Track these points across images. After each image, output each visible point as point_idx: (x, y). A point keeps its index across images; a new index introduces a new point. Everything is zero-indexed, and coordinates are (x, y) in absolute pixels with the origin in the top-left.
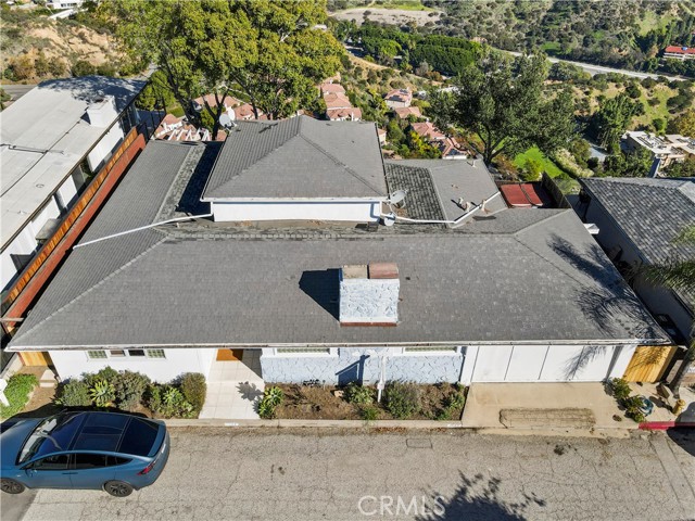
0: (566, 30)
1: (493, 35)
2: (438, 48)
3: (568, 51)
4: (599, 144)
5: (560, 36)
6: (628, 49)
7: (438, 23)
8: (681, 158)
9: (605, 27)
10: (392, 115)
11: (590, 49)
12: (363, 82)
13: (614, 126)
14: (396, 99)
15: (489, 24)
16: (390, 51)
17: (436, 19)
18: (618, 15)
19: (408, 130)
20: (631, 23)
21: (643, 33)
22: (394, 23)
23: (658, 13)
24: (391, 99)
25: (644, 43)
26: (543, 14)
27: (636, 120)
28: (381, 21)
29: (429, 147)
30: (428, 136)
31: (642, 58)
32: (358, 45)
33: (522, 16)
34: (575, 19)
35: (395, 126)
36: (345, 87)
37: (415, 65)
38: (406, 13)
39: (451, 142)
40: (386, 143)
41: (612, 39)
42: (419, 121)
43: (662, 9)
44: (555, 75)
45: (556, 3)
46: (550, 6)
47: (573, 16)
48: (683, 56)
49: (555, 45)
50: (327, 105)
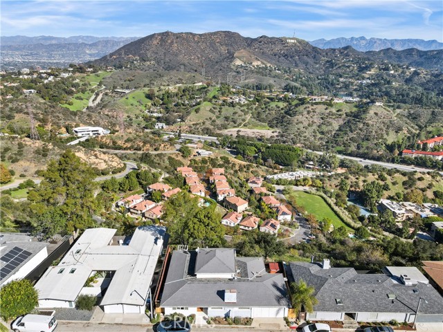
0: (347, 140)
1: (307, 143)
2: (277, 151)
3: (349, 152)
4: (366, 207)
5: (344, 144)
6: (382, 151)
7: (277, 136)
8: (411, 215)
9: (367, 140)
10: (251, 191)
11: (361, 151)
12: (236, 171)
13: (372, 197)
14: (254, 182)
15: (305, 137)
16: (251, 152)
17: (276, 134)
18: (374, 133)
19: (260, 200)
20: (382, 137)
21: (389, 142)
22: (254, 136)
23: (396, 132)
24: (251, 182)
25: (390, 148)
26: (334, 132)
27: (386, 193)
28: (247, 135)
29: (271, 210)
30: (271, 204)
31: (390, 156)
32: (234, 148)
33: (322, 133)
34: (351, 135)
35: (253, 198)
36: (227, 177)
37: (265, 160)
38: (259, 131)
39: (283, 208)
40: (248, 208)
41: (372, 146)
42: (266, 195)
43: (398, 130)
44: (342, 165)
45: (340, 126)
46: (337, 128)
47: (350, 134)
48: (413, 155)
49: (342, 148)
50: (217, 187)
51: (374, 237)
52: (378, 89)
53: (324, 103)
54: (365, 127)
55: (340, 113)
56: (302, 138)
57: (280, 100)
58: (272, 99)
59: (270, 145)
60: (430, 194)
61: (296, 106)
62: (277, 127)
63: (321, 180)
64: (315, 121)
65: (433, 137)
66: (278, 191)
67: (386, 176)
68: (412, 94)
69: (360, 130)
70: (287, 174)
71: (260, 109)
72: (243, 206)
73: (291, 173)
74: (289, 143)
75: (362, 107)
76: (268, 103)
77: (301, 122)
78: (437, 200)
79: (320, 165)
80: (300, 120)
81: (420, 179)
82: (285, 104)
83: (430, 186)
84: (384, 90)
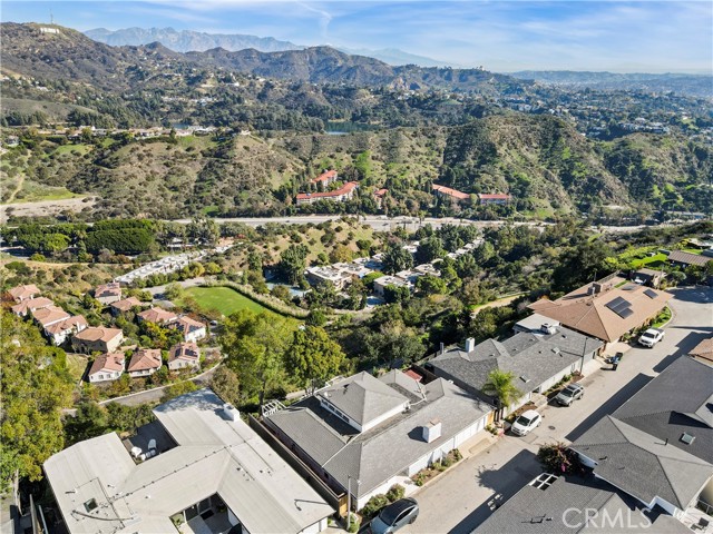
0: (217, 194)
1: (155, 209)
2: (110, 232)
3: (226, 211)
4: (292, 284)
5: (214, 200)
6: (271, 202)
7: (94, 206)
8: (349, 279)
9: (246, 188)
10: (110, 310)
11: (243, 206)
12: (50, 284)
13: (298, 268)
14: (107, 294)
15: (148, 199)
16: (59, 244)
17: (90, 204)
18: (252, 178)
19: (136, 320)
20: (264, 182)
21: (276, 187)
22: (46, 214)
23: (280, 171)
24: (102, 296)
25: (280, 195)
26: (192, 185)
27: (308, 259)
28: (30, 215)
29: (168, 331)
30: (162, 320)
31: (283, 207)
32: (15, 244)
33: (174, 189)
34: (221, 185)
35: (122, 321)
37: (96, 253)
38: (55, 202)
39: (187, 320)
40: (125, 340)
41: (256, 197)
42: (143, 309)
43: (281, 169)
44: (225, 233)
45: (200, 174)
46: (195, 177)
47: (219, 183)
48: (309, 200)
49: (213, 208)
50: (42, 321)
51: (329, 320)
52: (228, 112)
53: (162, 139)
54: (238, 170)
55: (191, 153)
56: (144, 202)
57: (76, 140)
58: (58, 141)
59: (91, 225)
60: (353, 247)
61: (113, 148)
62: (88, 190)
63: (216, 262)
64: (156, 170)
65: (323, 172)
66: (157, 296)
67: (299, 234)
68: (275, 116)
69: (232, 175)
70: (148, 266)
71: (39, 162)
72: (114, 339)
73: (154, 264)
74: (124, 216)
75: (224, 140)
76: (53, 148)
77: (133, 176)
78: (363, 252)
79: (191, 241)
80: (130, 172)
81: (338, 230)
82: (90, 148)
83: (351, 236)
84: (237, 112)
